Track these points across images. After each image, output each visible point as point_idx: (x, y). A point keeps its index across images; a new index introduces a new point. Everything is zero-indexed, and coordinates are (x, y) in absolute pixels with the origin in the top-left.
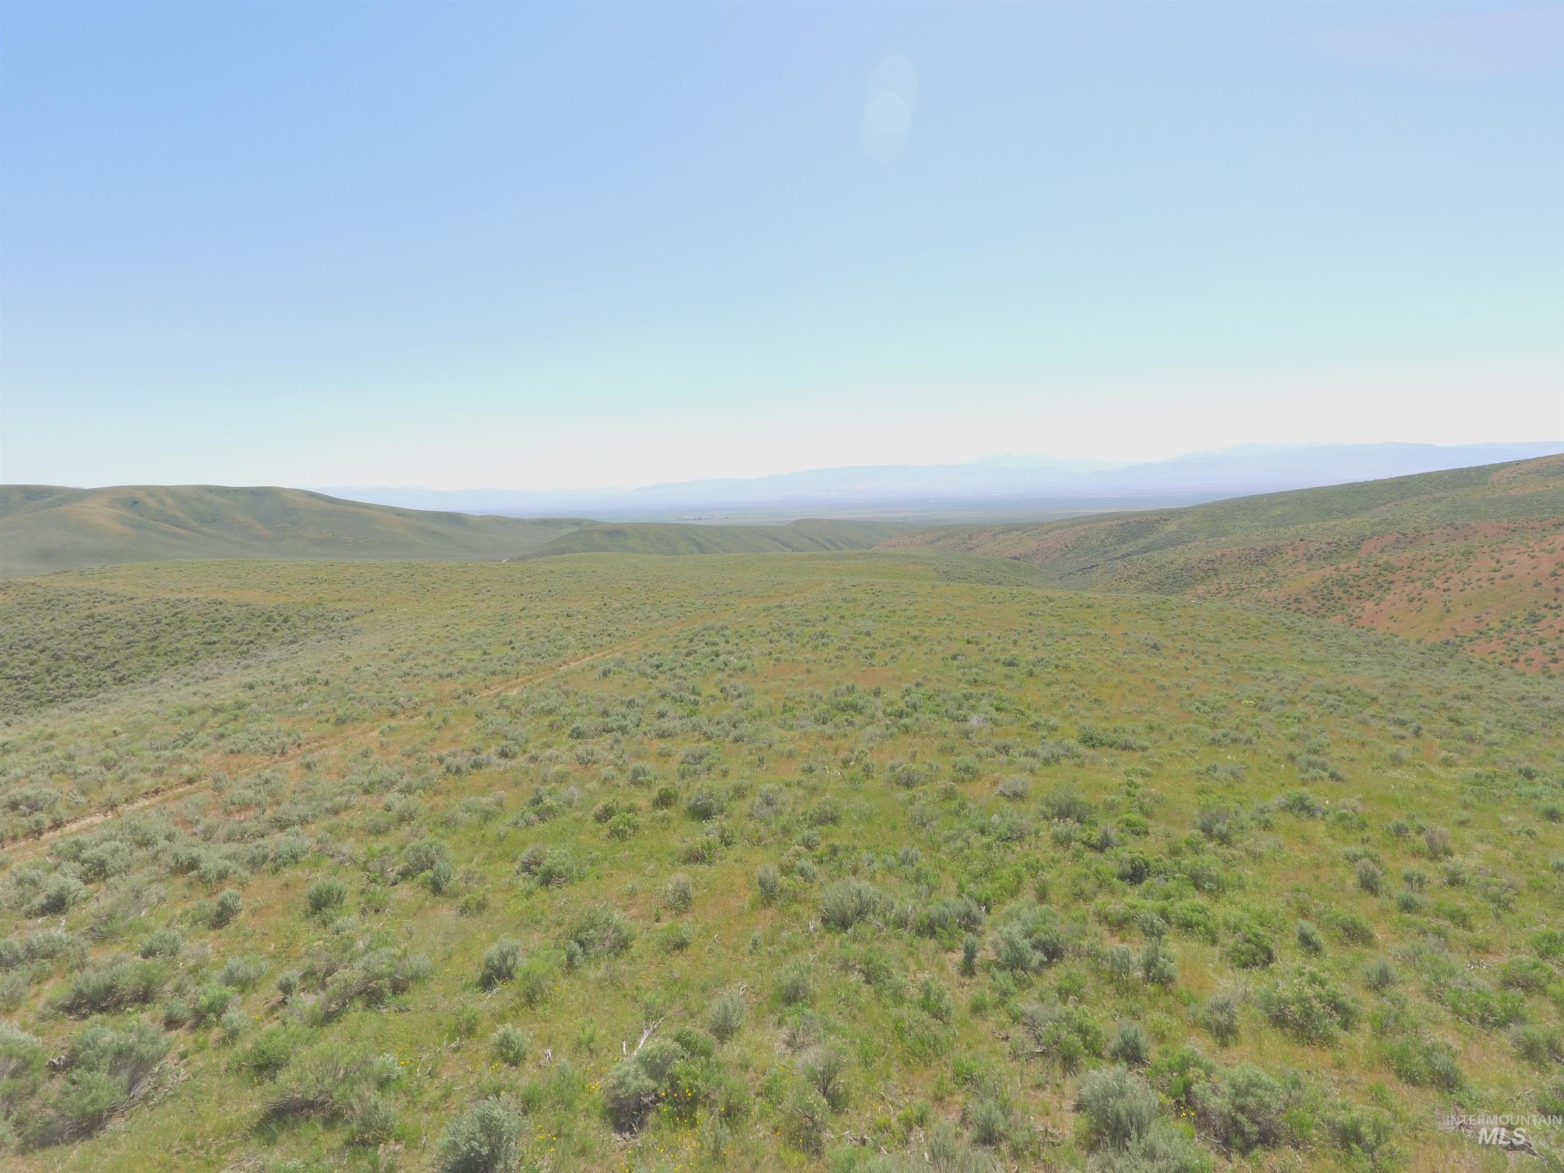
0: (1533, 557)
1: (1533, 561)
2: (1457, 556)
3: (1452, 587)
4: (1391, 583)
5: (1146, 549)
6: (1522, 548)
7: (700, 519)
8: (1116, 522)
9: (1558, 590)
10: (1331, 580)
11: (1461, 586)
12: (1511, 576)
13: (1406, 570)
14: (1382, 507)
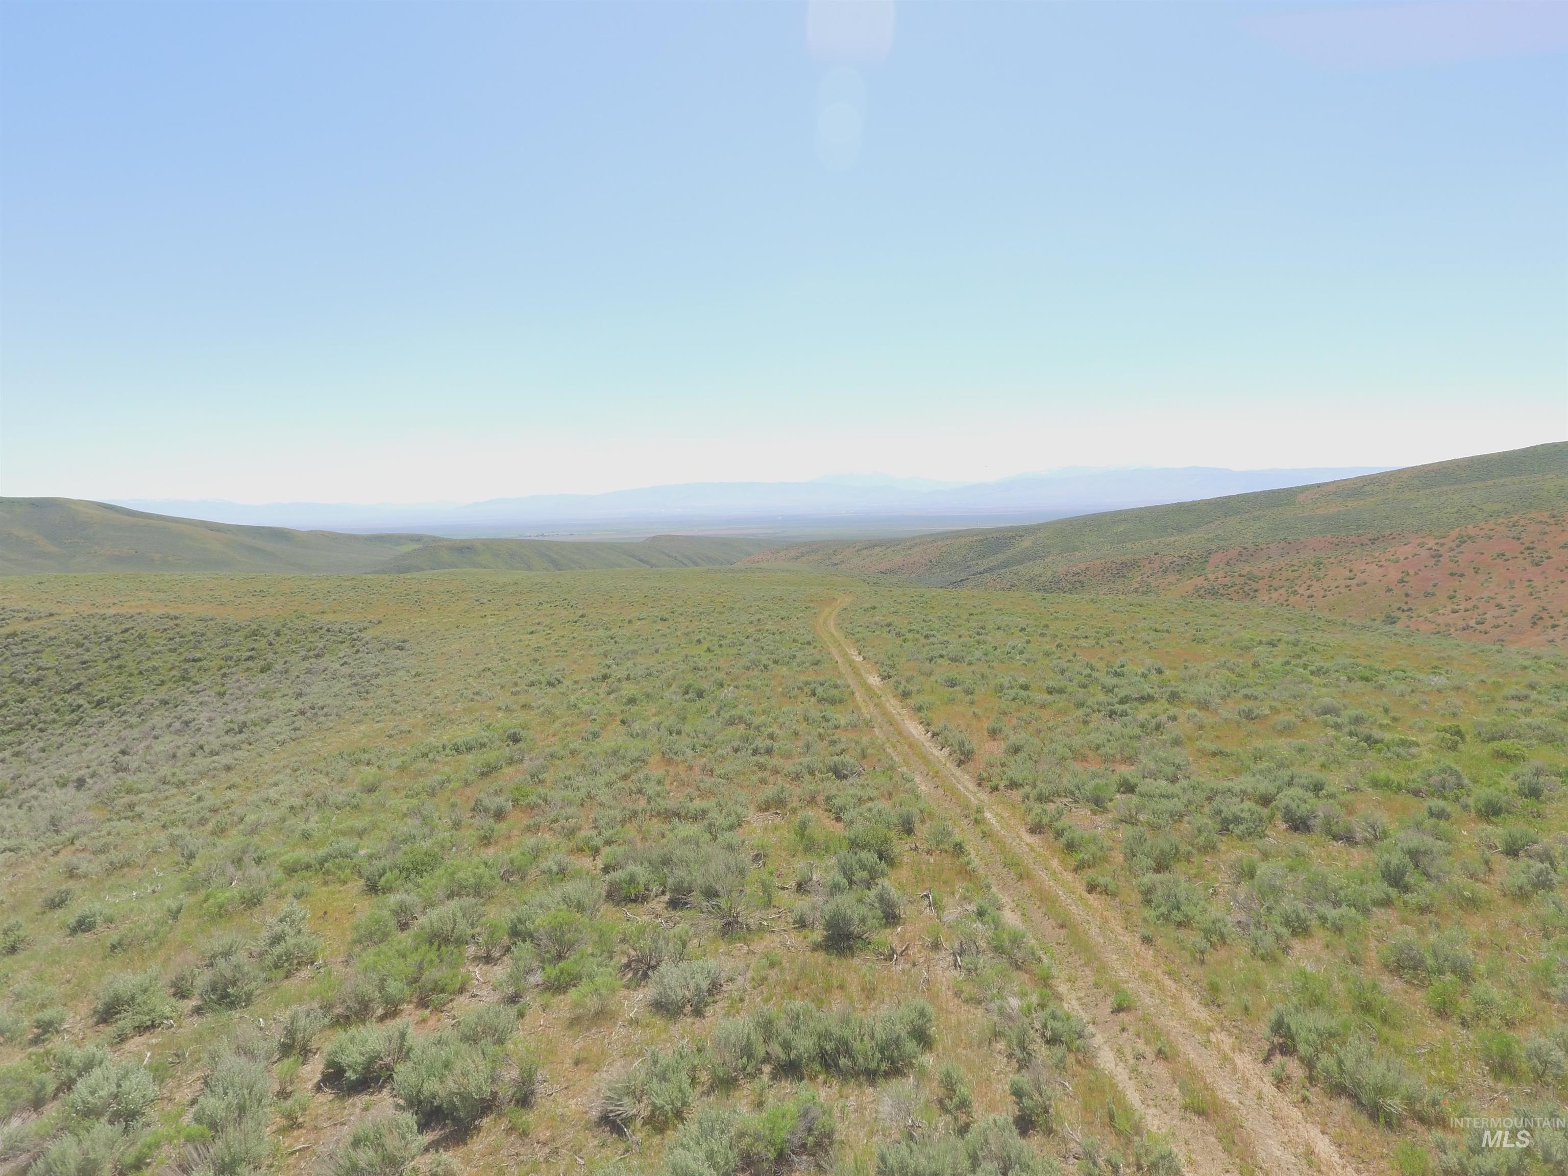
0: (1381, 566)
1: (1381, 570)
2: (1310, 566)
3: (1315, 594)
4: (1256, 591)
5: (1005, 565)
6: (1370, 560)
7: (542, 535)
8: (975, 538)
9: (1407, 595)
10: (1203, 590)
11: (1322, 593)
12: (1365, 583)
13: (1267, 579)
14: (1211, 525)
